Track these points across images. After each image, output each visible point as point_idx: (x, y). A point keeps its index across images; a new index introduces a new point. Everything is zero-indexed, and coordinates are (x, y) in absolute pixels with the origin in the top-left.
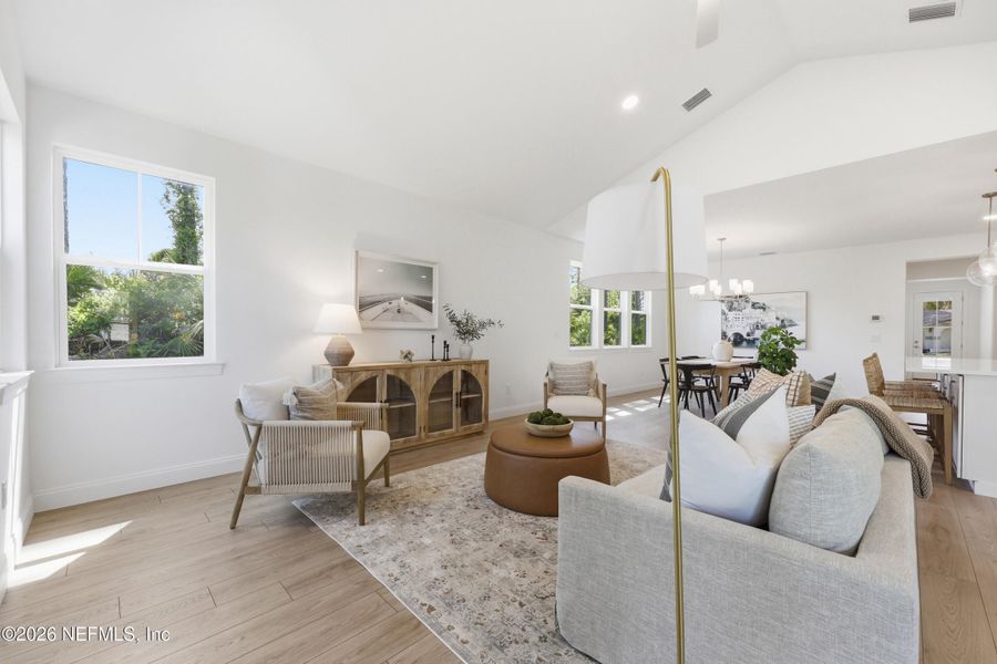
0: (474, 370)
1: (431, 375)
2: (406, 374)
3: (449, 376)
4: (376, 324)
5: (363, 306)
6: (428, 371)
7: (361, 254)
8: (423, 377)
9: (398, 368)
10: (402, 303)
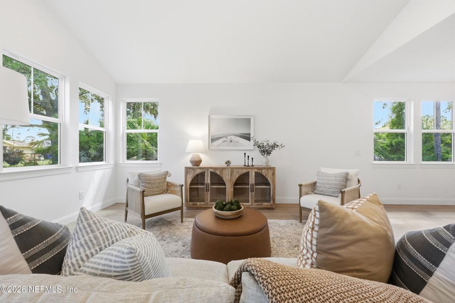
0: (264, 172)
1: (235, 173)
2: (220, 172)
3: (247, 174)
4: (219, 148)
5: (213, 140)
6: (233, 171)
7: (212, 117)
8: (230, 174)
9: (216, 169)
10: (233, 137)
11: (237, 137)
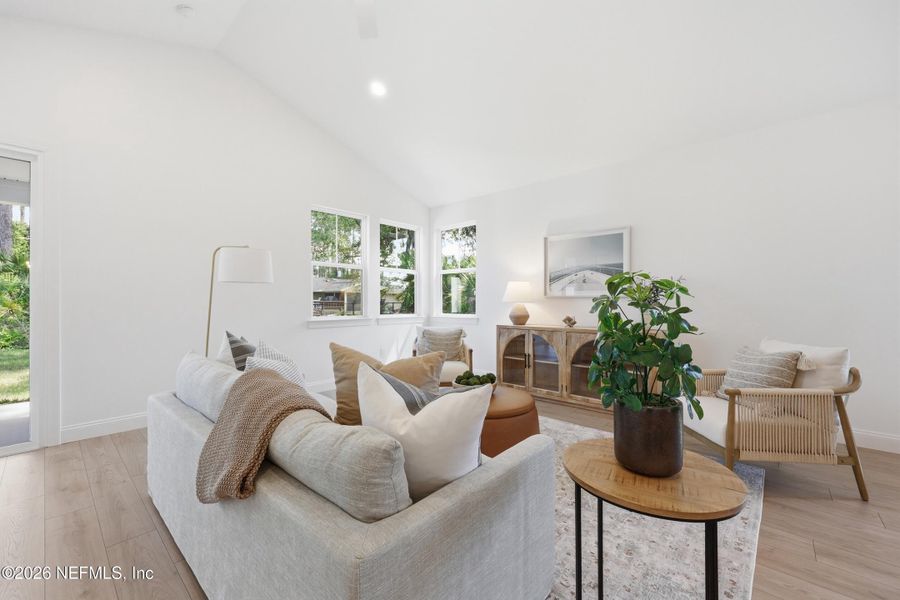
1: (573, 341)
2: (549, 336)
4: (563, 294)
5: (554, 279)
6: (571, 336)
7: (550, 239)
8: (564, 342)
9: (541, 330)
10: (588, 273)
11: (595, 273)
